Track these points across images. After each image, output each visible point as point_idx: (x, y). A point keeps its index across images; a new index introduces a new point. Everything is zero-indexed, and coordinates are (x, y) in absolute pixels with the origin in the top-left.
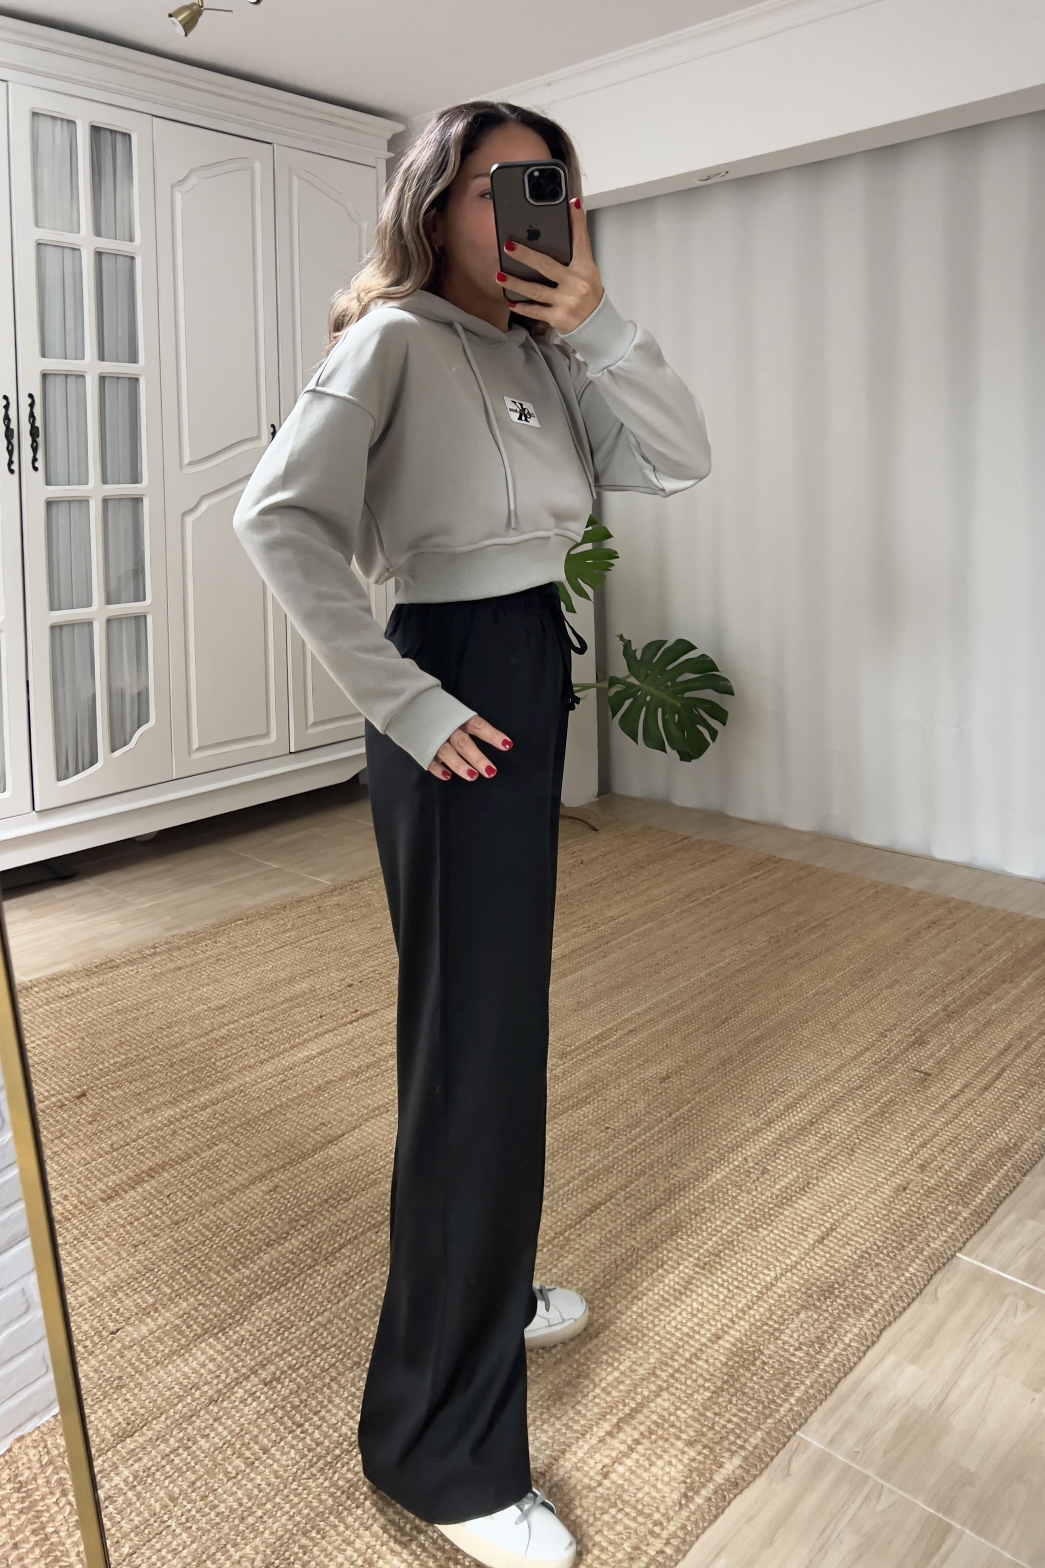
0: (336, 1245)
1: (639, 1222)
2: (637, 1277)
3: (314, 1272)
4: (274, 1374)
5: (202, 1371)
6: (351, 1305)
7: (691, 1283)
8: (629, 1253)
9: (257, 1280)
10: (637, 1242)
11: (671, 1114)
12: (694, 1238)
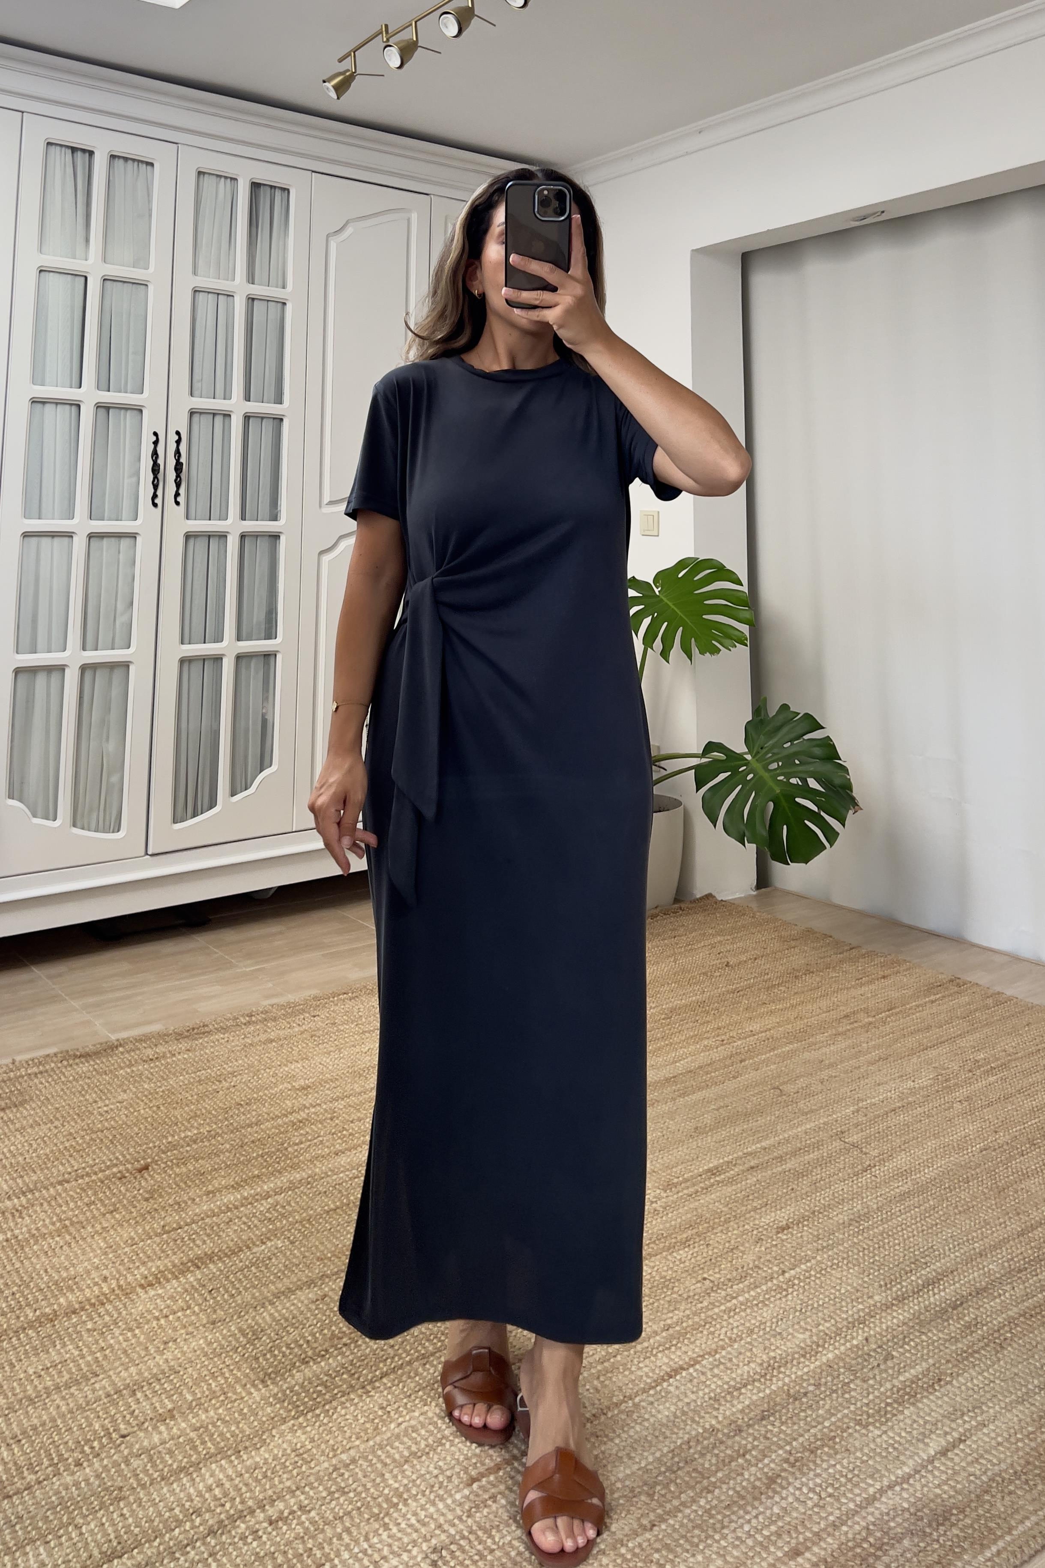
0: (377, 1373)
1: (724, 1397)
2: (711, 1465)
3: (347, 1400)
4: (282, 1512)
5: (207, 1495)
6: (381, 1447)
7: (775, 1482)
8: (706, 1435)
9: (284, 1401)
10: (719, 1422)
11: (784, 1272)
12: (788, 1427)
